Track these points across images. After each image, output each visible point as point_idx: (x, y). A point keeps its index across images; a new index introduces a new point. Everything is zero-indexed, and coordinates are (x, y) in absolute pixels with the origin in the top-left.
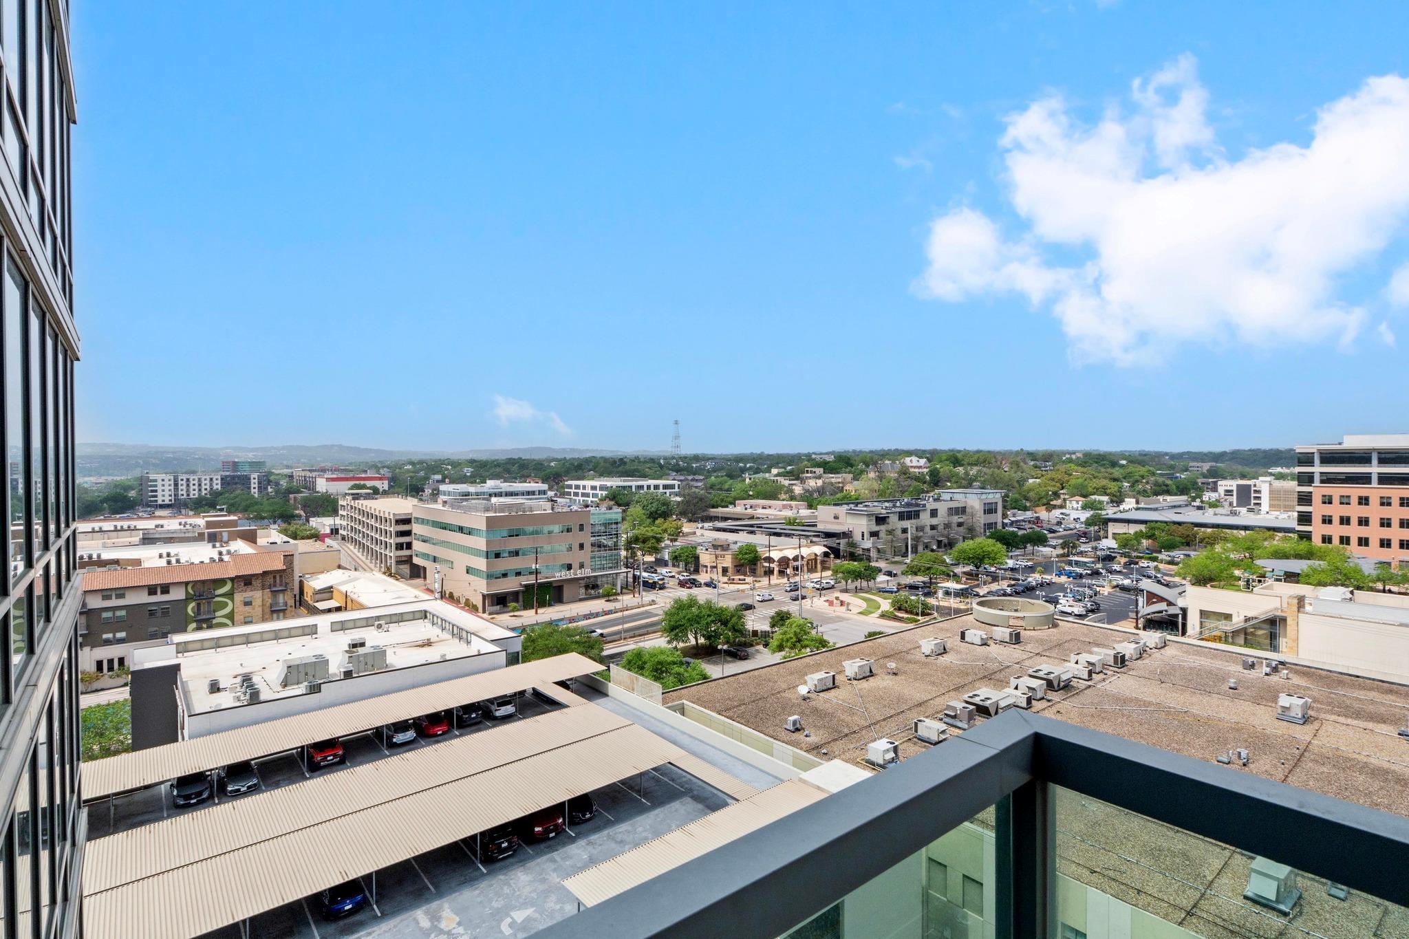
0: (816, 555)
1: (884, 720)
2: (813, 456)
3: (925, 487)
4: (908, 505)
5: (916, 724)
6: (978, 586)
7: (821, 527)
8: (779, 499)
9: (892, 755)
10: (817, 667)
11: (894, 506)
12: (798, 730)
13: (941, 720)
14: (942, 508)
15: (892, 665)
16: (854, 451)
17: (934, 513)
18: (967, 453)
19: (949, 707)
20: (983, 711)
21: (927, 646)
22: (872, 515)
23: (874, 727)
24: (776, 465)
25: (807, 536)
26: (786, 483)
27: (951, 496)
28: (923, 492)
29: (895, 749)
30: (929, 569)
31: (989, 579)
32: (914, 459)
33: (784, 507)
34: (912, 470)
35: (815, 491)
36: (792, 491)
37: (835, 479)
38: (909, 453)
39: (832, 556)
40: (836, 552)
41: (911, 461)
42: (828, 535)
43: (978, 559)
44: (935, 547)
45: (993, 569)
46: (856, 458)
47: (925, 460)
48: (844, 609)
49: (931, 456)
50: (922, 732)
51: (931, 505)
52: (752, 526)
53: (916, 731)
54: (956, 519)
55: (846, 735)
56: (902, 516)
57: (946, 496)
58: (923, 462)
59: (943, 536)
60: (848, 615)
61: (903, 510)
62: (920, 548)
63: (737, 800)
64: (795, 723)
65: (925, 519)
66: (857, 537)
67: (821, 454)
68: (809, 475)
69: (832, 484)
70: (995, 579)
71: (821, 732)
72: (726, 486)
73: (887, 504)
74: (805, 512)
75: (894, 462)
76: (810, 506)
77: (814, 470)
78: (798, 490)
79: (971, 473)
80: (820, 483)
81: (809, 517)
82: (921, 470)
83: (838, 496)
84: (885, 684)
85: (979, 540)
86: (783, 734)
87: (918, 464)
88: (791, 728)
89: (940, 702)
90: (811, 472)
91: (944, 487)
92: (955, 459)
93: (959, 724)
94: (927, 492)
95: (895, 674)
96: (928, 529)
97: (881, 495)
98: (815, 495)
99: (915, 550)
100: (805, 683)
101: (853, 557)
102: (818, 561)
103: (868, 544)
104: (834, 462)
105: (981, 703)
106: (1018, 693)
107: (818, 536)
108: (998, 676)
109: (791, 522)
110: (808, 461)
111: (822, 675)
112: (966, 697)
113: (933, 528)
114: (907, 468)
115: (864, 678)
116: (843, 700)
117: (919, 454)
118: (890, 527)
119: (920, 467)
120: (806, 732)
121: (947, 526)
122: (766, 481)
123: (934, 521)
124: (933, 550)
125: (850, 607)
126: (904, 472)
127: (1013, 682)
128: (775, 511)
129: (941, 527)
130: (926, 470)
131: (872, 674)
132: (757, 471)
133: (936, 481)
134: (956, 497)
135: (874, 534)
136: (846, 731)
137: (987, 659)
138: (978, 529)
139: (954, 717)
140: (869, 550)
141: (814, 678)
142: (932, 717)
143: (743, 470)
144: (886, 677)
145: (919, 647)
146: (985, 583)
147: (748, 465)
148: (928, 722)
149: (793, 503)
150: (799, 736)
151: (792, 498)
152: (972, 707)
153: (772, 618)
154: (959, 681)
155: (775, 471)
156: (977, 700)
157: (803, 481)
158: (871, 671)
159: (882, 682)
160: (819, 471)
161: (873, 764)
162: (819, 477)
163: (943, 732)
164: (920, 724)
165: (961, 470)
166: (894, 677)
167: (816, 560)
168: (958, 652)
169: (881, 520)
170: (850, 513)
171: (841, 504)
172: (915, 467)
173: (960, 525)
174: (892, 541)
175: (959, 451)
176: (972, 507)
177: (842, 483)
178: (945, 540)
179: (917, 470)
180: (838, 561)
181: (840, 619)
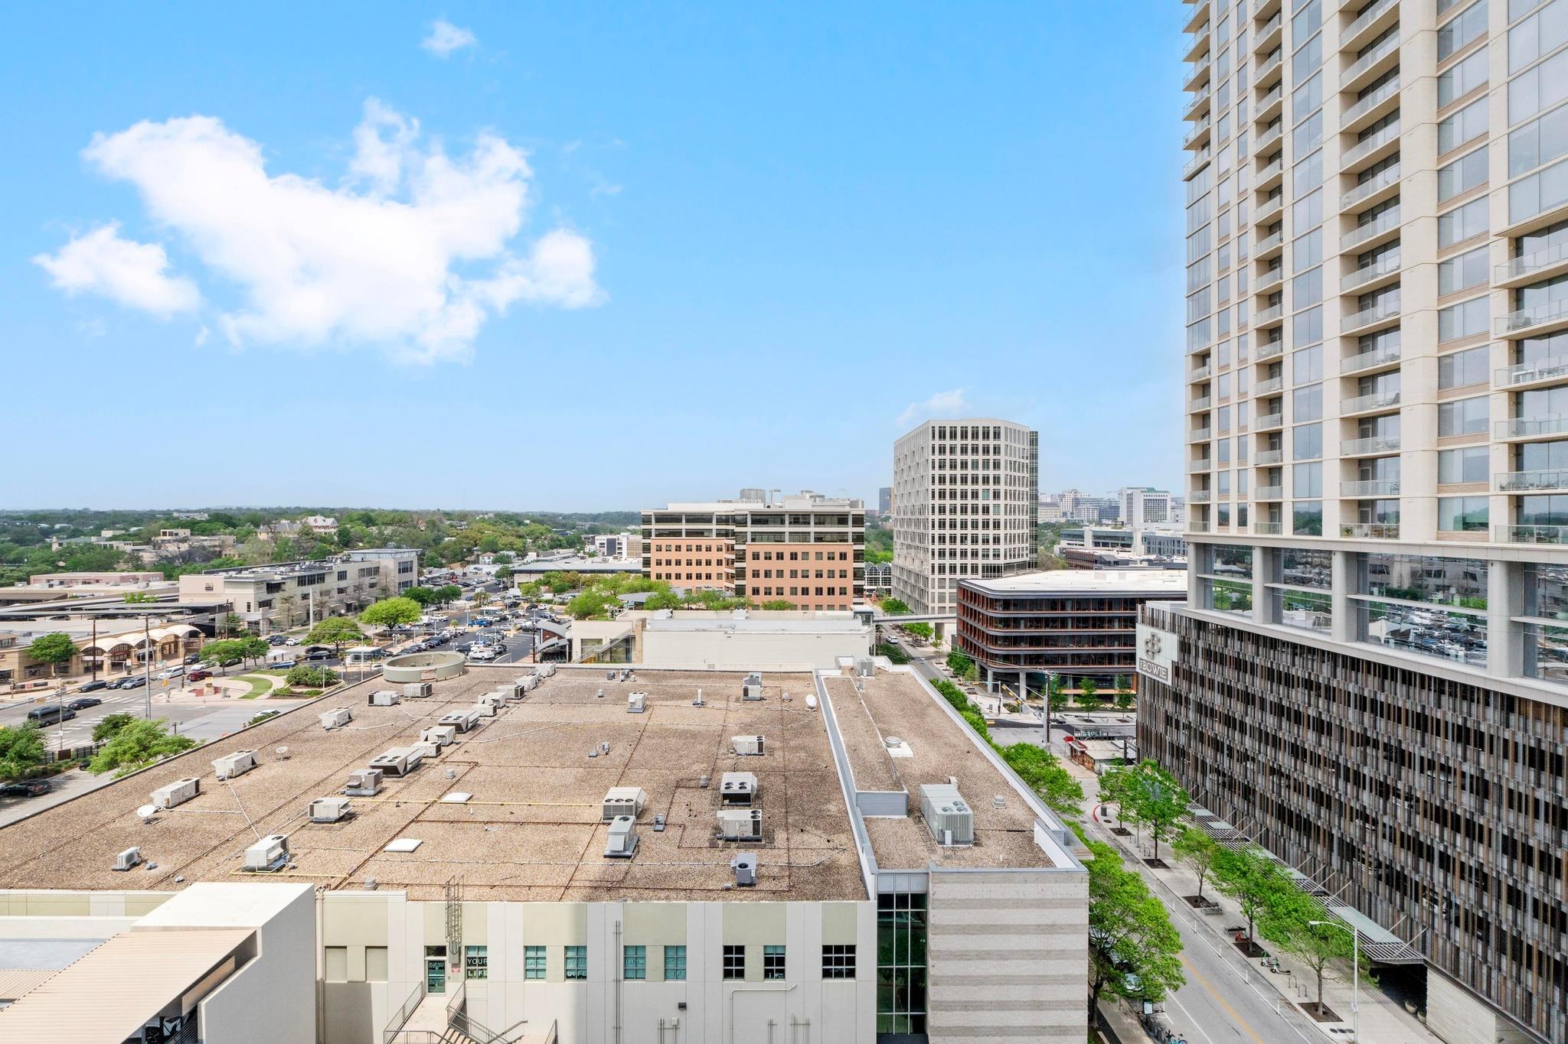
0: (177, 637)
1: (270, 814)
2: (175, 515)
3: (332, 548)
4: (309, 568)
5: (312, 807)
6: (391, 645)
7: (184, 601)
8: (115, 570)
9: (280, 850)
10: (173, 776)
11: (293, 570)
12: (135, 865)
13: (343, 793)
14: (352, 570)
15: (283, 749)
16: (239, 509)
17: (342, 576)
18: (382, 513)
19: (352, 778)
20: (391, 771)
21: (329, 718)
22: (262, 582)
23: (253, 828)
24: (111, 526)
25: (162, 615)
26: (129, 548)
27: (362, 557)
28: (330, 553)
29: (284, 844)
30: (335, 635)
31: (404, 637)
32: (320, 518)
33: (124, 580)
34: (316, 530)
35: (176, 557)
36: (138, 558)
37: (207, 541)
38: (313, 512)
39: (202, 635)
40: (210, 631)
41: (315, 521)
42: (196, 610)
43: (391, 620)
44: (343, 612)
45: (408, 627)
46: (241, 517)
47: (332, 519)
48: (219, 696)
49: (341, 515)
50: (320, 813)
51: (338, 566)
52: (62, 609)
53: (312, 814)
54: (367, 580)
55: (215, 848)
56: (302, 581)
57: (358, 558)
58: (330, 521)
59: (353, 599)
60: (227, 702)
61: (303, 573)
62: (326, 613)
63: (12, 1001)
64: (130, 857)
65: (332, 582)
66: (240, 609)
67: (188, 512)
68: (167, 538)
69: (204, 548)
70: (409, 635)
71: (175, 856)
72: (12, 556)
73: (282, 569)
74: (158, 585)
75: (293, 521)
76: (169, 577)
77: (174, 531)
78: (148, 556)
79: (386, 532)
80: (184, 547)
81: (168, 590)
82: (327, 530)
83: (212, 563)
84: (273, 772)
85: (392, 600)
86: (110, 878)
87: (325, 524)
88: (124, 865)
89: (343, 776)
90: (171, 534)
91: (353, 548)
92: (368, 519)
93: (364, 792)
94: (335, 553)
95: (287, 758)
96: (335, 593)
97: (275, 559)
98: (177, 563)
99: (319, 616)
100: (151, 801)
101: (233, 632)
102: (180, 644)
103: (256, 615)
104: (208, 521)
105: (389, 764)
106: (428, 743)
107: (181, 613)
108: (407, 732)
109: (133, 598)
110: (167, 520)
111: (179, 784)
112: (372, 762)
113: (341, 591)
114: (311, 528)
115: (243, 773)
116: (212, 808)
117: (325, 513)
118: (286, 595)
119: (327, 527)
120: (150, 863)
121: (358, 588)
122: (90, 547)
123: (343, 584)
124: (340, 615)
125: (228, 693)
126: (307, 532)
127: (423, 734)
128: (108, 587)
129: (350, 590)
130: (333, 531)
131: (254, 765)
132: (75, 534)
133: (346, 541)
134: (368, 557)
135: (263, 604)
136: (214, 843)
137: (397, 717)
138: (392, 589)
139: (359, 786)
140: (257, 623)
141: (163, 794)
142: (333, 793)
143: (47, 533)
144: (275, 765)
145: (319, 722)
146: (399, 642)
147: (57, 526)
148: (327, 801)
149: (139, 574)
150: (141, 872)
151: (138, 568)
152: (378, 771)
153: (99, 727)
154: (365, 747)
155: (107, 533)
156: (385, 763)
157: (157, 546)
158: (253, 763)
159: (270, 771)
160: (184, 533)
161: (253, 870)
162: (184, 540)
163: (345, 806)
164: (316, 806)
165: (374, 530)
166: (286, 762)
167: (176, 644)
168: (365, 717)
169: (273, 587)
170: (229, 583)
171: (217, 572)
172: (320, 527)
173: (372, 586)
174: (289, 610)
175: (373, 511)
176: (386, 567)
177: (220, 546)
178: (355, 603)
179: (322, 530)
180: (212, 640)
181: (214, 709)
